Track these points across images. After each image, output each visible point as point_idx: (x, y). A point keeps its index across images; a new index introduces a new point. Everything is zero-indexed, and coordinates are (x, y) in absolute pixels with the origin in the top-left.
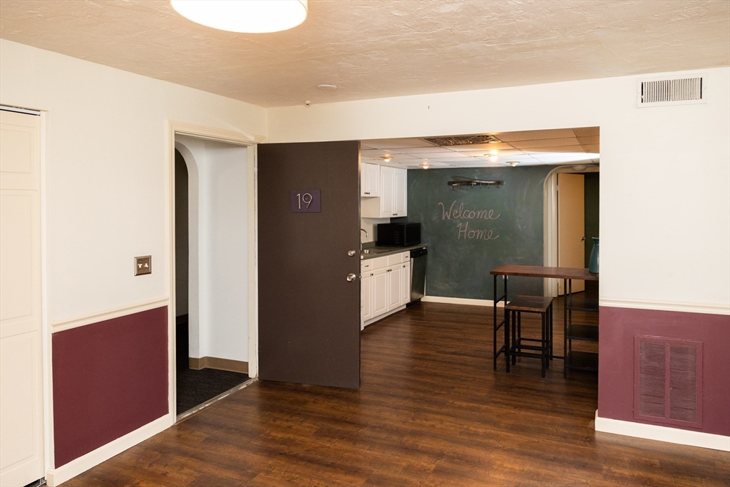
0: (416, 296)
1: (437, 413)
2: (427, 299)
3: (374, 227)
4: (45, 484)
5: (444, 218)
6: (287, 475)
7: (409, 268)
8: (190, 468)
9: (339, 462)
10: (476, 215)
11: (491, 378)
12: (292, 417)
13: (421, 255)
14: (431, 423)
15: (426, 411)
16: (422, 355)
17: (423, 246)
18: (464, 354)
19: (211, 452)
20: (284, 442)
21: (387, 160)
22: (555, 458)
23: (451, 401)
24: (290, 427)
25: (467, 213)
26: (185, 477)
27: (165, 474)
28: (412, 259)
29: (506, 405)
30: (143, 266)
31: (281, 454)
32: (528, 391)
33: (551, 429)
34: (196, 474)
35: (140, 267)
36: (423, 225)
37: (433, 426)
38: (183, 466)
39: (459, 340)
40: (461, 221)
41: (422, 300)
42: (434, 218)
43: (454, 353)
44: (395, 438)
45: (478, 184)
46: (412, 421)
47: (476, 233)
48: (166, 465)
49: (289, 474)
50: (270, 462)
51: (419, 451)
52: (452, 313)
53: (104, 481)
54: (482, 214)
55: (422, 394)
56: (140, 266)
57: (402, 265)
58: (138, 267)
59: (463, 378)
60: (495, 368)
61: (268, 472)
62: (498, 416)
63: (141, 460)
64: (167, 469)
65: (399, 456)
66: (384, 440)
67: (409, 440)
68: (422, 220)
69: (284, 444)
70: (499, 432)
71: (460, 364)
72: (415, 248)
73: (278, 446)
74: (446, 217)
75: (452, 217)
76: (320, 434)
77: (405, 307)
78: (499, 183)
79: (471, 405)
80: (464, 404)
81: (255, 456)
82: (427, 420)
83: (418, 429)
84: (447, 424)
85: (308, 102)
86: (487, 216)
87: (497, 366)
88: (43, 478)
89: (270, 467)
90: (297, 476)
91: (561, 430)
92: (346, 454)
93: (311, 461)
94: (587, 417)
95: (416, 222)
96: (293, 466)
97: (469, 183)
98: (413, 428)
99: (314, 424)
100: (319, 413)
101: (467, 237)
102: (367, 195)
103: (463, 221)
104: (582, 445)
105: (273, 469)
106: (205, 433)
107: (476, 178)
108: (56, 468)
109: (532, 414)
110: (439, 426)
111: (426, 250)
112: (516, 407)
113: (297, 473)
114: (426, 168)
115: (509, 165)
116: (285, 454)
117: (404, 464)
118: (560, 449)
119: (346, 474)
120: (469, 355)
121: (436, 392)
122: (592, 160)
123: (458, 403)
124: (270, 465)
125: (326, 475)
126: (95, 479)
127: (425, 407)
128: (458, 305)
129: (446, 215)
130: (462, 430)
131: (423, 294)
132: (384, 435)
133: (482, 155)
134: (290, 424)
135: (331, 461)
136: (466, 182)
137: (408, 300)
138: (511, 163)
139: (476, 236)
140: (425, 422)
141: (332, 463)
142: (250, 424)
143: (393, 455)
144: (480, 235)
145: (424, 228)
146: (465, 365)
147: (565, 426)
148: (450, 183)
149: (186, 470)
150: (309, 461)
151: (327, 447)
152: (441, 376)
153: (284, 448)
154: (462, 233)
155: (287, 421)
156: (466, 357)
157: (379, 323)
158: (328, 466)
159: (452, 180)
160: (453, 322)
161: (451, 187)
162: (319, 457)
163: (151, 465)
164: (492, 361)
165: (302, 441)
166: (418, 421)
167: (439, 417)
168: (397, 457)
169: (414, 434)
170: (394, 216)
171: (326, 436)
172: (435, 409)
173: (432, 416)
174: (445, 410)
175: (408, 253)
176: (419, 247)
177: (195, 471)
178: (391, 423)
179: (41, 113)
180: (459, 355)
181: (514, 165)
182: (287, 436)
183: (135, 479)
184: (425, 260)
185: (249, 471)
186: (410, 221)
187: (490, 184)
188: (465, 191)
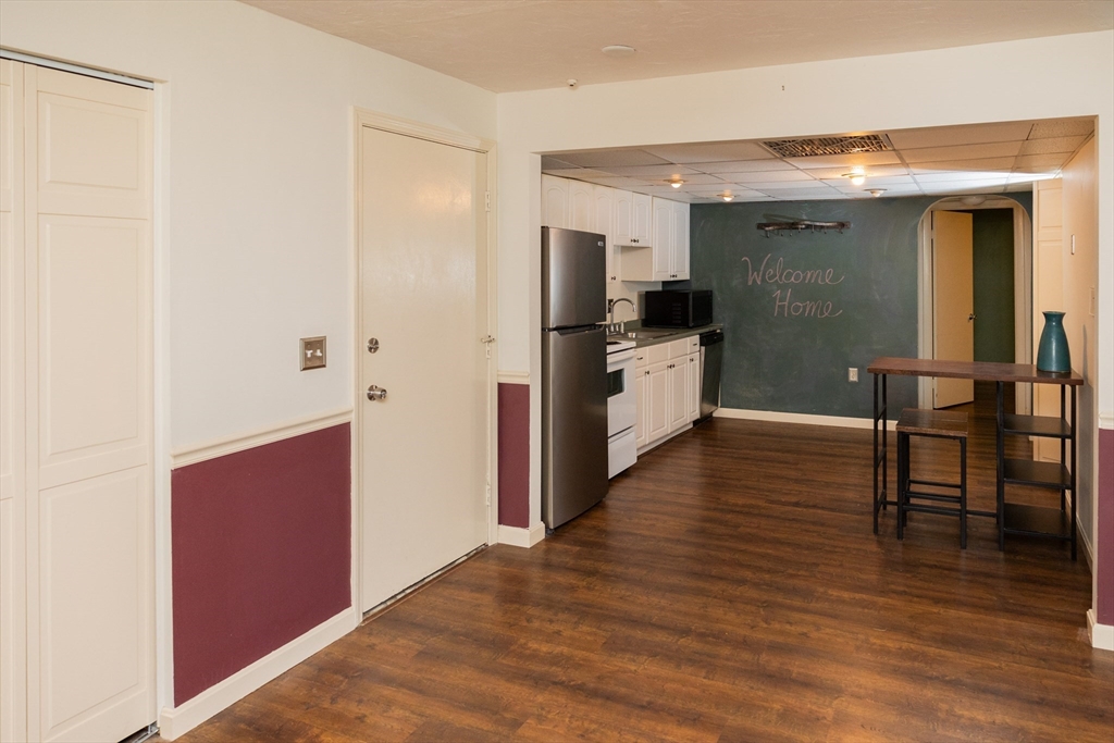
0: (708, 408)
1: (806, 611)
2: (723, 412)
3: (640, 296)
4: (157, 734)
5: (750, 283)
6: (575, 724)
7: (697, 362)
8: (403, 707)
9: (661, 701)
10: (804, 278)
11: (874, 548)
12: (556, 614)
13: (715, 342)
14: (800, 629)
15: (781, 606)
16: (743, 506)
17: (716, 327)
18: (814, 506)
19: (433, 677)
20: (555, 660)
21: (676, 186)
22: (1043, 699)
23: (821, 590)
24: (558, 633)
25: (790, 275)
26: (396, 725)
27: (361, 719)
28: (703, 348)
29: (918, 597)
30: (314, 354)
31: (555, 683)
32: (946, 572)
33: (1013, 643)
34: (415, 719)
35: (309, 356)
36: (716, 293)
37: (804, 634)
38: (389, 703)
39: (797, 481)
40: (780, 287)
41: (714, 415)
42: (735, 283)
43: (797, 504)
44: (746, 656)
45: (808, 227)
46: (765, 626)
47: (805, 307)
48: (360, 702)
49: (579, 723)
50: (540, 698)
51: (794, 681)
52: (769, 436)
53: (258, 730)
54: (815, 276)
55: (767, 576)
56: (309, 353)
57: (688, 357)
58: (306, 354)
59: (827, 548)
60: (876, 531)
61: (540, 719)
62: (911, 617)
63: (314, 691)
64: (363, 710)
65: (764, 691)
66: (727, 659)
67: (773, 662)
68: (714, 285)
69: (556, 664)
70: (926, 649)
71: (814, 523)
72: (707, 330)
73: (546, 668)
74: (754, 281)
75: (763, 280)
76: (613, 646)
77: (691, 426)
78: (842, 225)
79: (858, 596)
80: (846, 595)
81: (509, 685)
82: (791, 624)
83: (780, 639)
84: (828, 630)
85: (572, 81)
86: (823, 280)
87: (879, 528)
88: (154, 724)
89: (543, 709)
90: (594, 726)
91: (1032, 646)
92: (669, 686)
93: (609, 697)
94: (1069, 622)
95: (705, 289)
96: (582, 707)
97: (793, 226)
98: (771, 637)
99: (598, 628)
100: (601, 608)
101: (789, 313)
102: (634, 244)
103: (783, 287)
104: (1080, 675)
105: (549, 712)
106: (415, 641)
107: (805, 218)
108: (176, 706)
109: (969, 615)
110: (815, 635)
111: (721, 334)
112: (937, 601)
113: (592, 721)
114: (728, 200)
115: (868, 195)
116: (561, 683)
117: (777, 706)
118: (1045, 682)
119: (680, 724)
120: (823, 508)
121: (790, 571)
122: (1006, 186)
123: (834, 593)
124: (541, 703)
125: (645, 725)
126: (242, 726)
127: (780, 599)
128: (774, 423)
129: (754, 278)
130: (858, 643)
131: (717, 405)
132: (726, 651)
133: (840, 176)
134: (555, 627)
135: (647, 699)
136: (787, 224)
137: (697, 416)
138: (872, 191)
139: (804, 311)
140: (788, 627)
141: (650, 703)
142: (489, 626)
143: (752, 688)
144: (810, 311)
145: (718, 299)
146: (823, 525)
147: (1035, 637)
148: (761, 226)
149: (397, 712)
150: (608, 698)
151: (631, 671)
152: (789, 544)
153: (559, 673)
154: (782, 307)
155: (551, 621)
156: (820, 511)
157: (656, 452)
158: (643, 707)
159: (764, 221)
160: (778, 451)
161: (762, 232)
162: (623, 690)
163: (333, 701)
164: (871, 519)
165: (584, 660)
166: (777, 626)
167: (808, 617)
168: (761, 693)
169: (775, 648)
170: (672, 279)
171: (624, 651)
172: (797, 602)
173: (796, 616)
174: (814, 605)
175: (696, 338)
176: (712, 329)
177: (413, 712)
178: (730, 628)
179: (155, 85)
180: (807, 506)
181: (877, 195)
182: (558, 650)
183: (311, 727)
184: (721, 349)
185: (507, 715)
186: (695, 286)
187: (828, 227)
188: (785, 239)
